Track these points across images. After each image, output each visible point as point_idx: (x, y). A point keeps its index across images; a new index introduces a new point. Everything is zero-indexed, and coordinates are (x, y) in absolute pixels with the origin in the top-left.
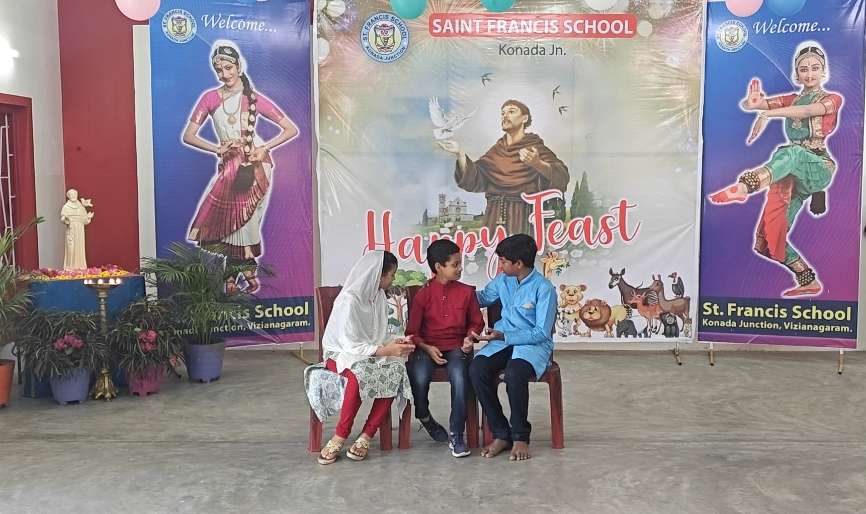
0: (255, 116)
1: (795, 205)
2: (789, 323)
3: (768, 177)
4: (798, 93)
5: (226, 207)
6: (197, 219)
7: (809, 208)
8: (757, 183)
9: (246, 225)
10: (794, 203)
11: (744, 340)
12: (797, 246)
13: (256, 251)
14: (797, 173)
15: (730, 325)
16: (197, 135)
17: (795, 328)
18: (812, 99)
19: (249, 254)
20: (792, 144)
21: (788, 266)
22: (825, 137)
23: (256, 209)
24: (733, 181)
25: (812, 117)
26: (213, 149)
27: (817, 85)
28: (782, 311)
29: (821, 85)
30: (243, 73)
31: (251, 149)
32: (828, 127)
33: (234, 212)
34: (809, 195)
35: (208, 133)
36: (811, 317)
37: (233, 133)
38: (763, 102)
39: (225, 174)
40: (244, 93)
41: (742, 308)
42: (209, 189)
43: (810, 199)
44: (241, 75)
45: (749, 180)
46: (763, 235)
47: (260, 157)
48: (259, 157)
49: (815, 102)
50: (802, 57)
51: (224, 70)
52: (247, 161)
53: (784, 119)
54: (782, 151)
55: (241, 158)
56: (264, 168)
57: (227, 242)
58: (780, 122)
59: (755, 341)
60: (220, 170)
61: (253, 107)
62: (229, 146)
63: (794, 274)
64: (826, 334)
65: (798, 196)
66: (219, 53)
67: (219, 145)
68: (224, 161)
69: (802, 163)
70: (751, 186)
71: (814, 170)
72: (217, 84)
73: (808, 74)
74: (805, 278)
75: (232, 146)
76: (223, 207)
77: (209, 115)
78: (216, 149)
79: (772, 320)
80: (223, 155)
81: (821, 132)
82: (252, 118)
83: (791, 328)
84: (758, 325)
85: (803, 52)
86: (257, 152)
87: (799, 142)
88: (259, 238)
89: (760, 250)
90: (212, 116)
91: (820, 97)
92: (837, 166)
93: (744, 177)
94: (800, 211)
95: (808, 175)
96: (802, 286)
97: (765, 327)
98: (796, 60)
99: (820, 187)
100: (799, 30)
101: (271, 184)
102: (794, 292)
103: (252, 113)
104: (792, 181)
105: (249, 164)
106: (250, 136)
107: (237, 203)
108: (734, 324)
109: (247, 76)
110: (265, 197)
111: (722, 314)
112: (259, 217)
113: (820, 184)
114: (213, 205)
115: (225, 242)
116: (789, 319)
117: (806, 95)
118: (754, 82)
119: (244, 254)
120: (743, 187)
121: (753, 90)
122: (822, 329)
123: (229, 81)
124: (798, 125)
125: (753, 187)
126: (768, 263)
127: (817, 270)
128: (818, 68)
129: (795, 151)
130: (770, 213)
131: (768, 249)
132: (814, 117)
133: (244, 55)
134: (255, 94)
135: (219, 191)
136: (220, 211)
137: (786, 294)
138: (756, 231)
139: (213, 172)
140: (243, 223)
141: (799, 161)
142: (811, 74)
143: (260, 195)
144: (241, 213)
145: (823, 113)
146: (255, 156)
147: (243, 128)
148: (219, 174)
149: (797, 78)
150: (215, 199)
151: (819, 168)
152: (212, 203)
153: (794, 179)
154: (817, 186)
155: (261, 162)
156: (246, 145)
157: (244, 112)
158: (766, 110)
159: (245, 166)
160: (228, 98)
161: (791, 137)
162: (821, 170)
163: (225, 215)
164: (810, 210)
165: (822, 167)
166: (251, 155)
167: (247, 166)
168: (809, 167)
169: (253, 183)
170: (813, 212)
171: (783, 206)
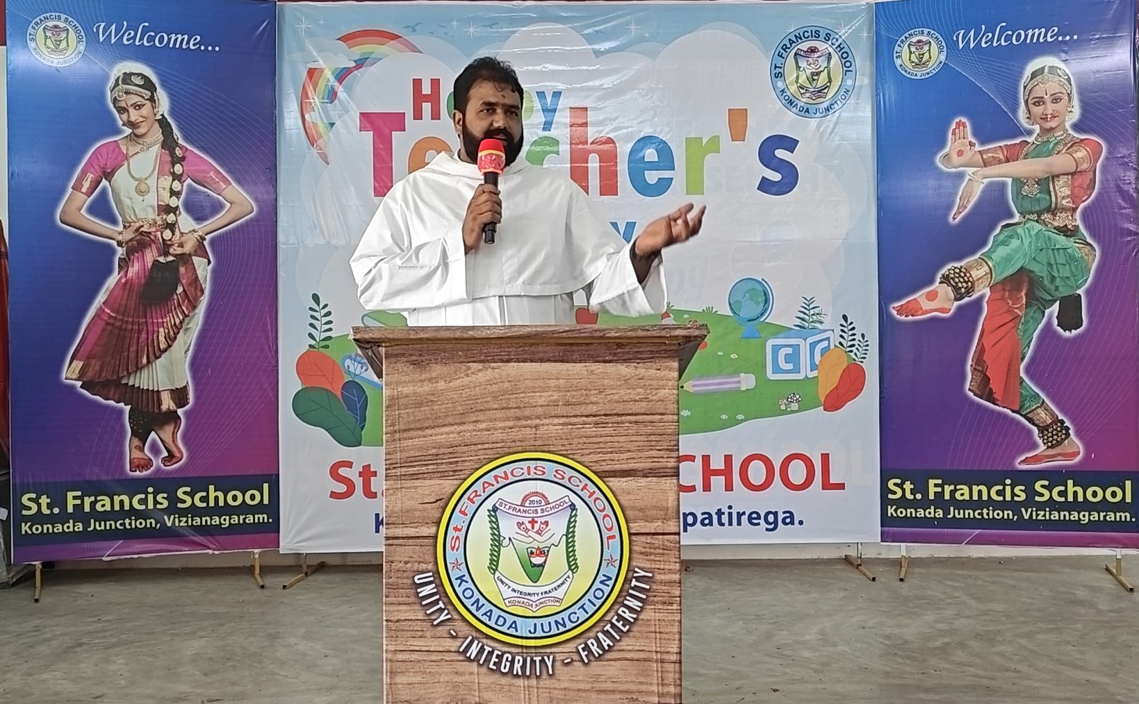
0: (182, 183)
1: (1032, 318)
2: (1030, 510)
3: (985, 275)
4: (1031, 139)
5: (129, 327)
6: (80, 345)
7: (1055, 322)
8: (970, 284)
9: (162, 356)
10: (1031, 314)
11: (956, 540)
12: (1037, 383)
13: (180, 400)
14: (1033, 267)
15: (932, 515)
16: (83, 211)
17: (1039, 518)
18: (1053, 149)
19: (167, 403)
20: (1024, 220)
21: (1024, 416)
22: (1077, 208)
23: (181, 331)
24: (931, 282)
25: (1055, 177)
26: (109, 233)
27: (1061, 124)
28: (1017, 490)
29: (1068, 125)
30: (162, 115)
31: (173, 234)
32: (1082, 190)
33: (144, 336)
34: (1055, 301)
35: (102, 209)
36: (1066, 499)
37: (143, 209)
38: (974, 155)
39: (130, 274)
40: (164, 145)
41: (952, 487)
42: (101, 298)
43: (1056, 306)
44: (159, 117)
45: (957, 280)
46: (983, 367)
48: (188, 248)
49: (1059, 152)
50: (1034, 82)
51: (131, 110)
52: (166, 254)
53: (1009, 181)
54: (1007, 232)
55: (158, 249)
56: (196, 266)
57: (130, 384)
58: (1003, 185)
59: (976, 541)
60: (120, 267)
61: (178, 169)
62: (137, 230)
63: (1035, 430)
64: (1092, 526)
65: (1037, 302)
66: (124, 82)
67: (120, 228)
68: (127, 253)
69: (1041, 250)
70: (960, 288)
71: (1061, 260)
72: (119, 132)
73: (1045, 109)
74: (1053, 435)
75: (142, 230)
76: (124, 326)
77: (104, 180)
78: (115, 234)
79: (1003, 505)
80: (127, 243)
81: (1069, 199)
82: (177, 186)
83: (1034, 517)
84: (979, 514)
85: (1034, 75)
86: (183, 239)
87: (1035, 217)
88: (184, 377)
89: (978, 392)
90: (110, 182)
91: (1066, 144)
92: (1098, 253)
93: (948, 276)
94: (1040, 327)
95: (1052, 270)
96: (1048, 447)
97: (991, 517)
98: (1025, 87)
99: (1071, 287)
100: (1028, 41)
101: (207, 292)
102: (1036, 459)
103: (176, 177)
104: (1026, 279)
105: (170, 258)
106: (172, 214)
107: (150, 321)
108: (940, 513)
109: (169, 120)
110: (196, 311)
111: (919, 496)
112: (185, 344)
113: (1072, 282)
114: (108, 324)
115: (127, 384)
116: (1029, 502)
117: (1043, 142)
118: (959, 124)
119: (160, 403)
120: (946, 291)
121: (957, 136)
122: (1085, 517)
123: (138, 127)
124: (1031, 190)
125: (963, 290)
126: (993, 412)
127: (1073, 422)
128: (1061, 100)
129: (1029, 231)
130: (993, 331)
131: (991, 389)
132: (1058, 176)
133: (163, 86)
134: (181, 147)
135: (118, 301)
136: (119, 335)
137: (1022, 462)
138: (970, 362)
139: (109, 272)
140: (158, 354)
141: (1036, 244)
142: (1050, 108)
143: (187, 309)
144: (155, 338)
145: (1074, 170)
146: (181, 245)
147: (161, 201)
148: (119, 273)
149: (1028, 115)
150: (112, 314)
151: (1070, 257)
152: (106, 321)
153: (1028, 276)
154: (1066, 285)
155: (190, 255)
156: (166, 228)
157: (163, 175)
158: (979, 169)
159: (164, 262)
160: (135, 154)
161: (1020, 211)
162: (1072, 260)
163: (128, 340)
164: (1058, 325)
165: (1074, 255)
166: (173, 245)
167: (167, 262)
168: (1052, 256)
169: (177, 289)
170: (1062, 328)
171: (1014, 319)
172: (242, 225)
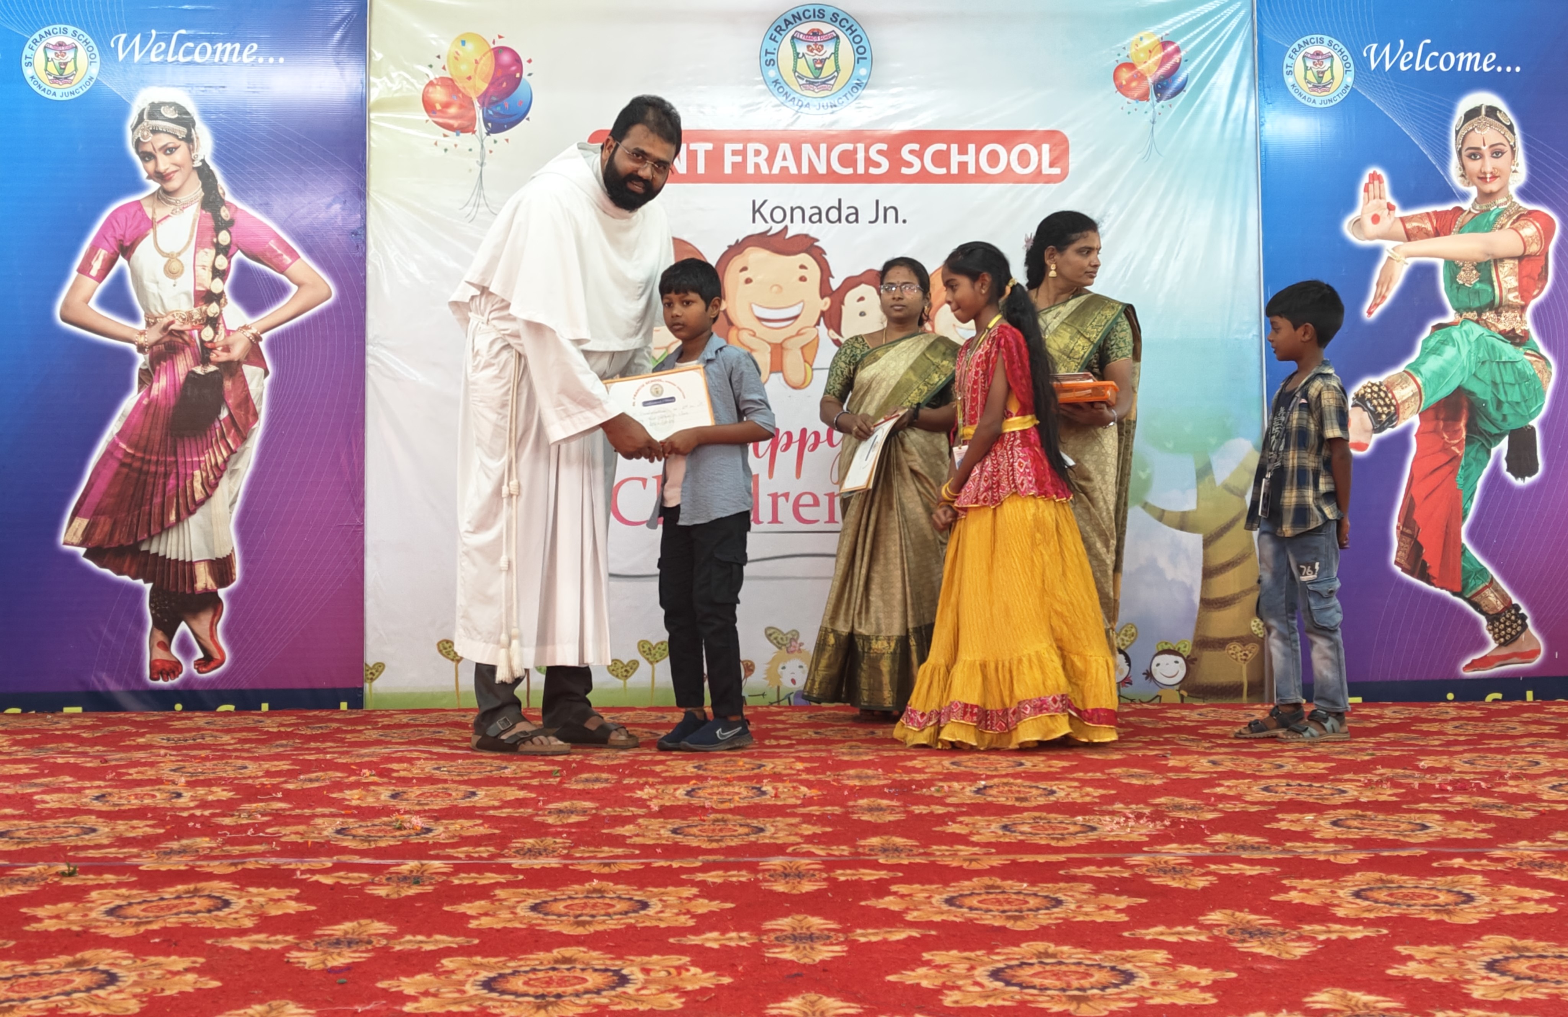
0: (229, 258)
1: (1475, 459)
3: (1413, 395)
4: (1466, 206)
5: (153, 469)
6: (83, 496)
7: (1504, 465)
8: (1393, 409)
9: (199, 511)
10: (1472, 454)
13: (222, 575)
14: (1475, 387)
16: (92, 303)
18: (1495, 220)
19: (204, 580)
21: (1469, 600)
22: (1526, 306)
23: (225, 476)
25: (1498, 261)
26: (126, 333)
27: (1504, 188)
29: (1512, 189)
30: (203, 161)
31: (216, 333)
32: (1532, 282)
33: (172, 481)
34: (1503, 435)
35: (116, 298)
37: (174, 298)
38: (1393, 223)
39: (154, 392)
40: (206, 204)
42: (114, 427)
43: (1503, 445)
44: (198, 164)
45: (1375, 402)
47: (238, 351)
48: (236, 353)
49: (1502, 227)
50: (1468, 126)
51: (160, 156)
52: (205, 360)
53: (1440, 263)
54: (1440, 335)
55: (194, 355)
56: (247, 377)
57: (154, 554)
60: (141, 382)
61: (224, 238)
62: (165, 328)
63: (1482, 620)
65: (1480, 438)
66: (151, 116)
67: (141, 326)
68: (151, 362)
69: (1483, 363)
70: (1380, 415)
71: (1509, 378)
73: (1482, 166)
74: (1506, 627)
75: (172, 327)
76: (145, 468)
77: (121, 257)
78: (135, 334)
80: (151, 347)
81: (1517, 293)
82: (222, 262)
85: (1469, 115)
86: (231, 339)
87: (1473, 315)
88: (229, 542)
89: (1406, 566)
90: (129, 260)
91: (1510, 216)
92: (1554, 370)
93: (1363, 396)
94: (1486, 471)
95: (1498, 390)
96: (1500, 644)
98: (1457, 132)
99: (1521, 416)
100: (1459, 69)
101: (263, 416)
102: (1484, 662)
103: (221, 250)
104: (1466, 404)
105: (212, 368)
106: (214, 304)
107: (181, 460)
109: (213, 167)
110: (247, 445)
112: (231, 493)
113: (1523, 410)
114: (123, 465)
115: (148, 551)
117: (1482, 211)
118: (1373, 177)
119: (193, 581)
120: (1363, 418)
121: (1372, 194)
123: (169, 180)
124: (1468, 278)
125: (1384, 417)
126: (1424, 596)
128: (1503, 153)
129: (1467, 335)
130: (1424, 479)
131: (1424, 563)
132: (1502, 260)
133: (207, 119)
134: (229, 206)
135: (138, 432)
136: (138, 480)
137: (1468, 666)
138: (1395, 522)
139: (125, 388)
140: (191, 508)
141: (1477, 355)
142: (1489, 164)
143: (234, 442)
144: (188, 485)
145: (1520, 252)
146: (227, 349)
147: (200, 285)
148: (139, 391)
149: (1461, 172)
150: (129, 451)
151: (1519, 373)
152: (120, 460)
153: (1469, 401)
154: (1516, 414)
155: (239, 363)
156: (206, 324)
157: (203, 248)
158: (1401, 243)
159: (202, 373)
160: (165, 218)
161: (1456, 304)
162: (1522, 378)
163: (150, 488)
164: (1508, 470)
165: (1525, 372)
166: (215, 348)
167: (207, 374)
168: (1497, 374)
169: (219, 413)
170: (1513, 474)
171: (1450, 461)
172: (315, 319)
